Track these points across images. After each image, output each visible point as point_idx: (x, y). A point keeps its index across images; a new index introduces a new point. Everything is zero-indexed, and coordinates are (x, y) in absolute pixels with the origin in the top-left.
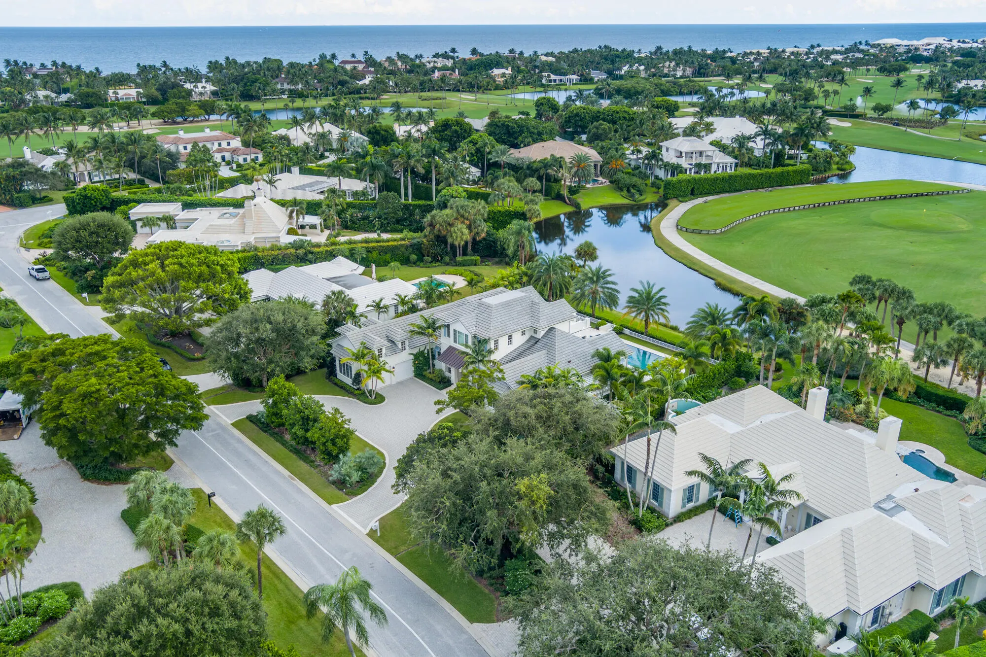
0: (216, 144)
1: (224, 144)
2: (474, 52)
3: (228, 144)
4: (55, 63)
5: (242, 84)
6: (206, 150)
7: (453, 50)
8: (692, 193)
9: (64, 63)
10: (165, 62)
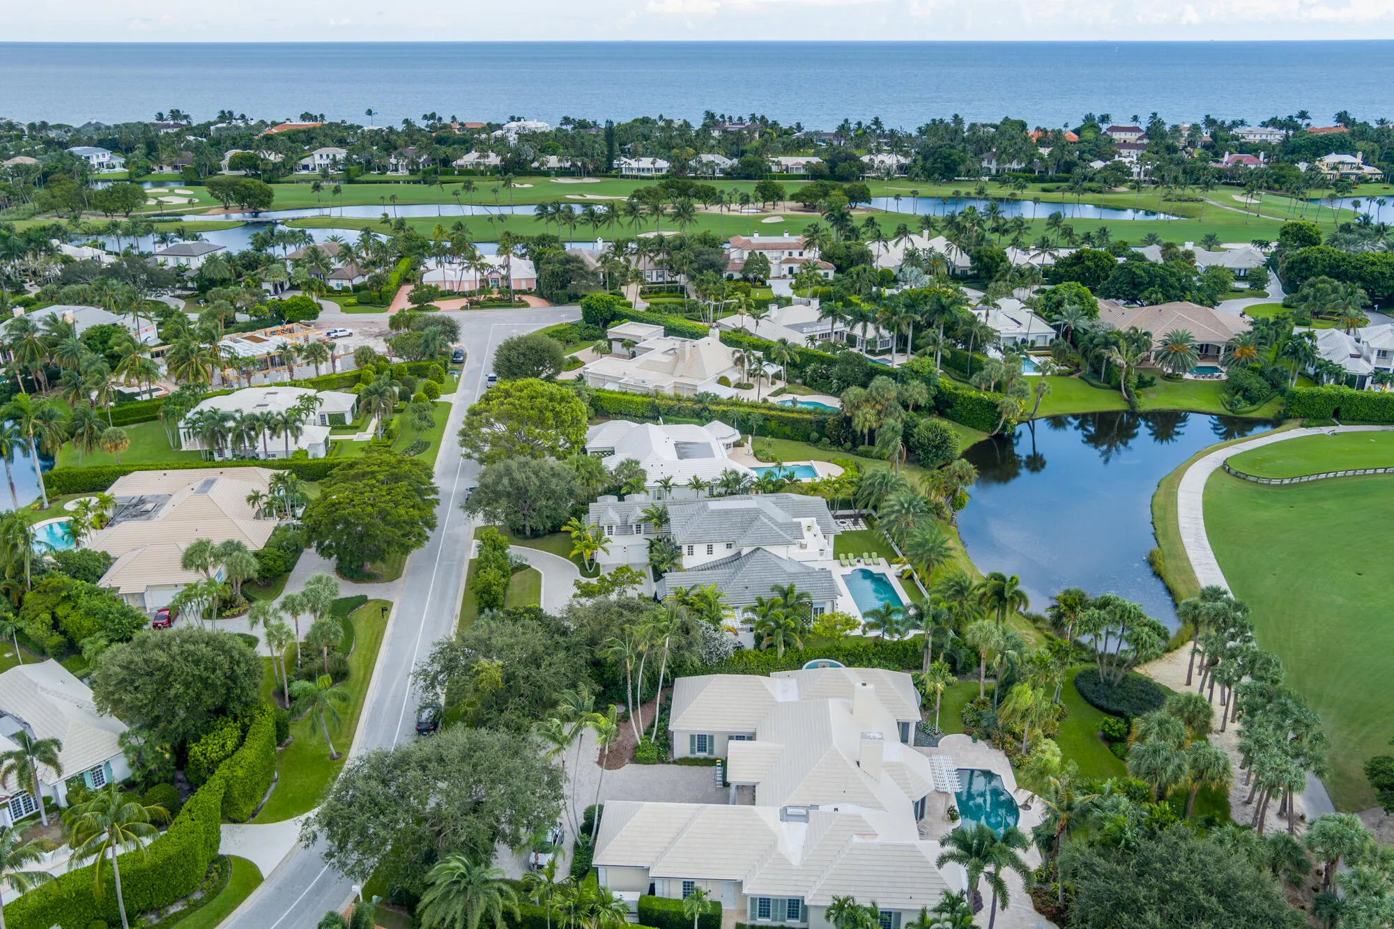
0: (786, 252)
1: (796, 254)
2: (1342, 117)
3: (801, 254)
4: (753, 118)
5: (931, 159)
6: (765, 262)
7: (1303, 115)
8: (1336, 414)
9: (763, 117)
10: (877, 119)
